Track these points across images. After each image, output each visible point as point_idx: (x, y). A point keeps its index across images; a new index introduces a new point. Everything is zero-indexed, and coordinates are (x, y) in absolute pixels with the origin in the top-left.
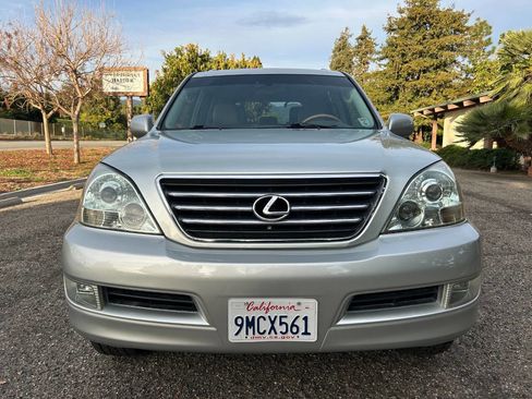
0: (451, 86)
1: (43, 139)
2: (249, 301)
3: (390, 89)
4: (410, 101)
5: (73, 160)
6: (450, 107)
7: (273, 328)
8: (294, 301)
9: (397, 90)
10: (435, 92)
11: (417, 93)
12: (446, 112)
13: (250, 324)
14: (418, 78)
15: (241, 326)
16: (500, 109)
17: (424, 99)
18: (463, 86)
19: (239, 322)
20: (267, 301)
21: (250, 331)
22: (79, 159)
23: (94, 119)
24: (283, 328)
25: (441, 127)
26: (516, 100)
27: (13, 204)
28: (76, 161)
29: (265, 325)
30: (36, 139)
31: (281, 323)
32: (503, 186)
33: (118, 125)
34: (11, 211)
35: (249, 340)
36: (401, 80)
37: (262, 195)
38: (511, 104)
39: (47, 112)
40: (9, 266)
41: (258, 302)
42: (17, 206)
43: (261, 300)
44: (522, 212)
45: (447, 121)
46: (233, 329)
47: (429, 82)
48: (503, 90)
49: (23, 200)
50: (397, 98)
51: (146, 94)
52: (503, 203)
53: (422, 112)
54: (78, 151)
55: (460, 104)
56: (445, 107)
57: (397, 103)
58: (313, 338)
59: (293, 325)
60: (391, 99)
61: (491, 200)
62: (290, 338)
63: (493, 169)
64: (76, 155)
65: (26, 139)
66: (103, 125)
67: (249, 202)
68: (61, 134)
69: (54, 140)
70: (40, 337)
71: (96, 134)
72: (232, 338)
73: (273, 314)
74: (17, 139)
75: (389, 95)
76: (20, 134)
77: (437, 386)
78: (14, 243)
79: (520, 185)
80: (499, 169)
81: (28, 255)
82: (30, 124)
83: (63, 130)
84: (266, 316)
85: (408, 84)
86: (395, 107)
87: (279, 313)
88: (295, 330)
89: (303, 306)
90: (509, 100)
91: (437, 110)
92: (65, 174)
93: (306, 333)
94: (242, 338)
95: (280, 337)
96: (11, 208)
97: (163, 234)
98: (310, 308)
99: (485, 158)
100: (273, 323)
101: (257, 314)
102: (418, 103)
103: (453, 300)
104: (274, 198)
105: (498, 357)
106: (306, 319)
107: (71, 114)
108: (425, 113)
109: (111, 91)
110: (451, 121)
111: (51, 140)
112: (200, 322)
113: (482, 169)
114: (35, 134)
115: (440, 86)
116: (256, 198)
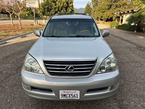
0: (126, 5)
1: (10, 20)
2: (64, 91)
3: (109, 6)
4: (114, 9)
5: (19, 28)
6: (125, 12)
7: (70, 96)
8: (74, 91)
9: (111, 6)
10: (122, 6)
11: (117, 7)
12: (124, 13)
13: (65, 95)
14: (117, 2)
15: (63, 96)
16: (138, 15)
17: (119, 9)
18: (130, 5)
19: (62, 95)
20: (68, 91)
21: (65, 97)
22: (21, 27)
23: (24, 13)
24: (72, 96)
25: (123, 17)
26: (143, 13)
27: (5, 43)
28: (20, 28)
29: (68, 96)
30: (8, 20)
31: (71, 95)
32: (137, 38)
33: (31, 15)
34: (4, 46)
35: (64, 99)
36: (112, 3)
37: (67, 65)
38: (141, 14)
39: (11, 14)
40: (6, 65)
41: (66, 91)
42: (6, 44)
43: (67, 91)
44: (140, 48)
45: (124, 16)
46: (61, 96)
47: (120, 3)
48: (140, 9)
49: (7, 41)
50: (111, 8)
51: (39, 8)
52: (135, 44)
53: (117, 13)
54: (21, 25)
55: (128, 11)
56: (124, 12)
57: (111, 9)
58: (79, 98)
59: (74, 96)
60: (109, 8)
61: (132, 43)
62: (73, 98)
63: (135, 31)
64: (20, 26)
65: (6, 20)
66: (27, 15)
67: (64, 67)
68: (15, 18)
69: (13, 20)
70: (16, 88)
71: (25, 18)
72: (61, 98)
73: (70, 93)
74: (3, 20)
75: (108, 7)
76: (4, 18)
77: (108, 102)
78: (7, 57)
79: (141, 37)
80: (137, 31)
81: (11, 62)
82: (6, 15)
83: (16, 17)
84: (68, 94)
85: (114, 4)
86: (110, 11)
87: (71, 93)
88: (75, 97)
89: (76, 92)
90: (141, 13)
91: (122, 13)
92: (17, 33)
93: (77, 97)
94: (63, 98)
95: (71, 98)
96: (4, 45)
97: (44, 74)
98: (78, 92)
99: (134, 28)
100: (70, 95)
101: (66, 94)
102: (117, 10)
103: (111, 89)
104: (70, 66)
105: (124, 94)
106: (77, 94)
107: (18, 15)
108: (118, 13)
109: (29, 6)
110: (125, 16)
111: (12, 20)
112: (53, 94)
113: (132, 31)
114: (8, 18)
115: (124, 4)
116: (66, 66)
